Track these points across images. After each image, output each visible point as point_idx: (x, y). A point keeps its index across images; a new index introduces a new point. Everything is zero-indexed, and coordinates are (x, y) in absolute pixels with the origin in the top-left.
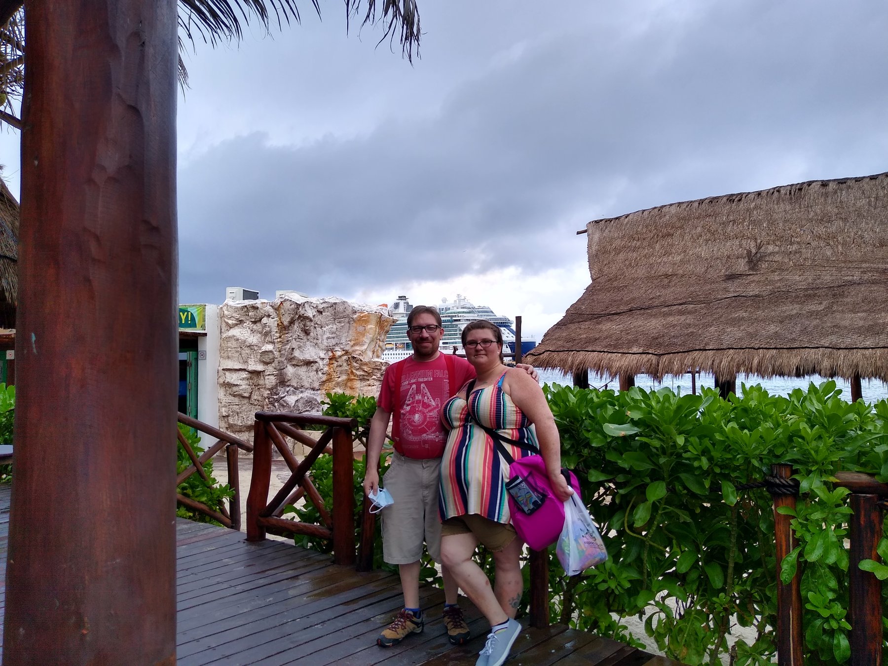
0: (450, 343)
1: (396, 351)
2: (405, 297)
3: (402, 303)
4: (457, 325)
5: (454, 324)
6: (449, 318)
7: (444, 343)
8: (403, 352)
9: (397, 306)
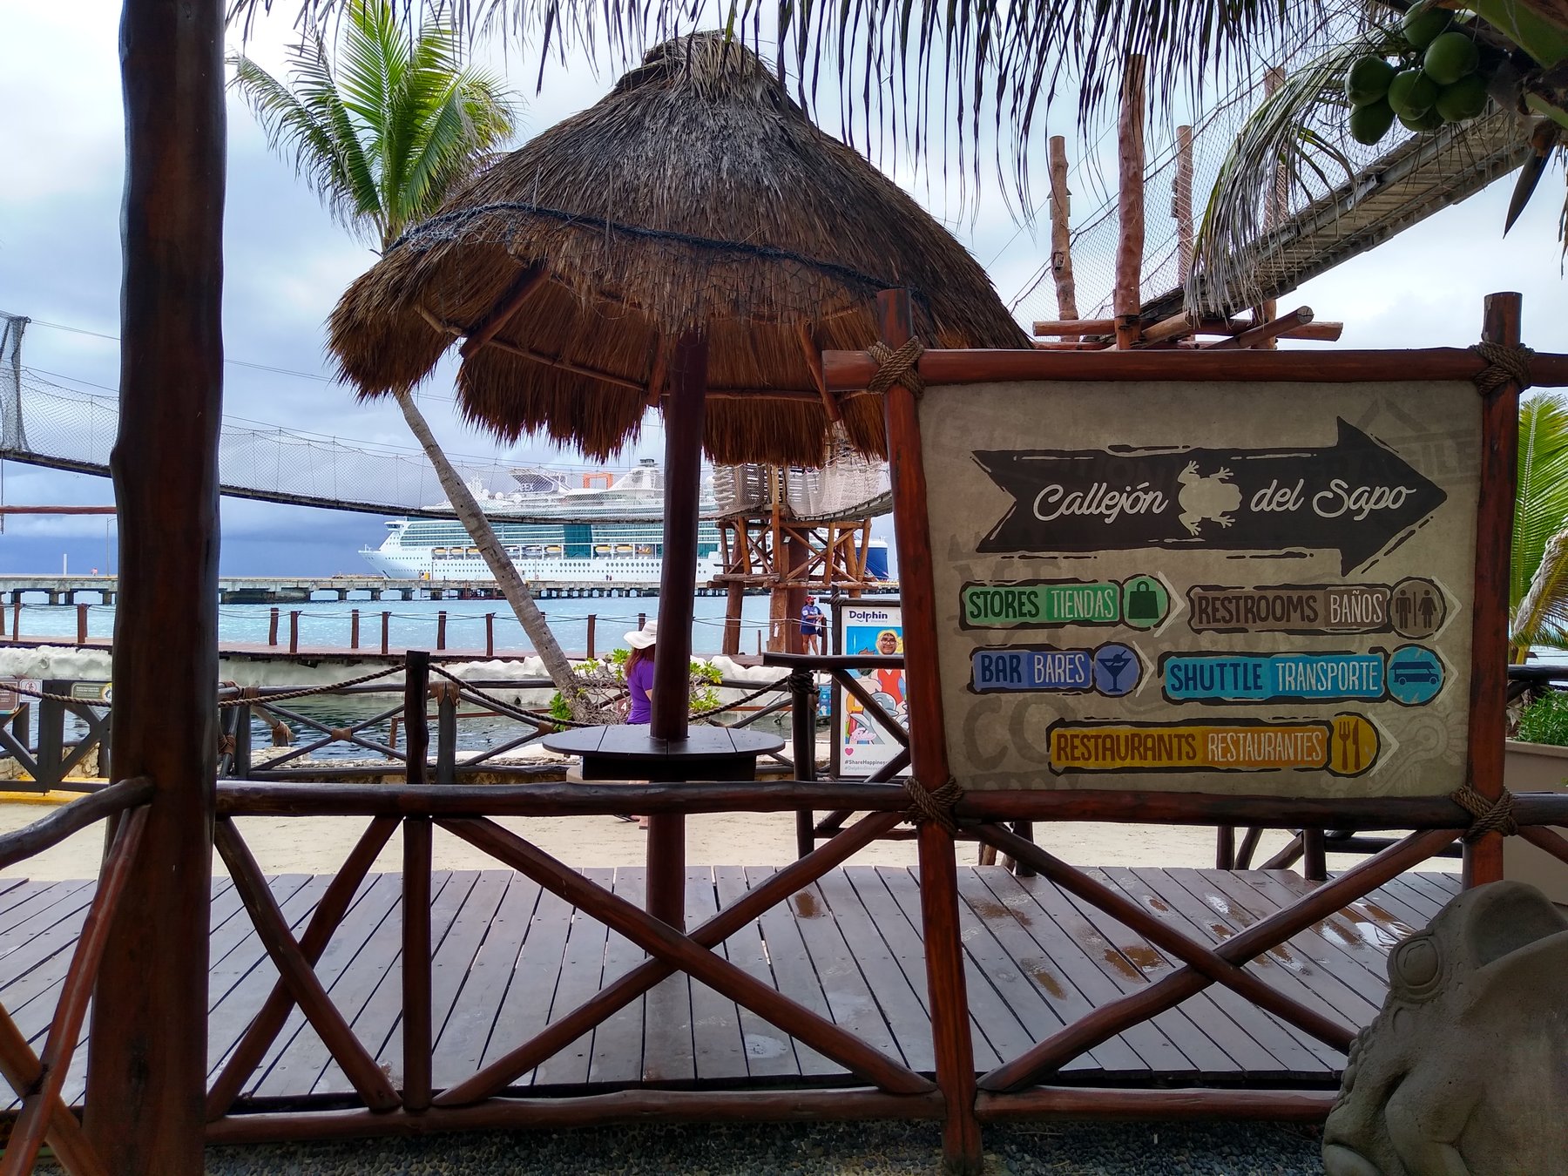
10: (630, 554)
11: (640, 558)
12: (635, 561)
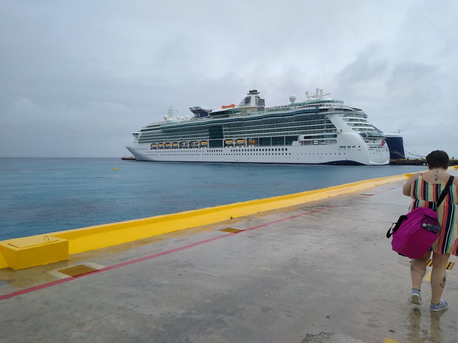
0: (314, 137)
1: (248, 146)
2: (256, 91)
3: (253, 97)
4: (323, 116)
5: (321, 115)
6: (314, 108)
7: (305, 138)
8: (256, 148)
9: (248, 100)
10: (244, 144)
11: (250, 146)
12: (247, 148)
